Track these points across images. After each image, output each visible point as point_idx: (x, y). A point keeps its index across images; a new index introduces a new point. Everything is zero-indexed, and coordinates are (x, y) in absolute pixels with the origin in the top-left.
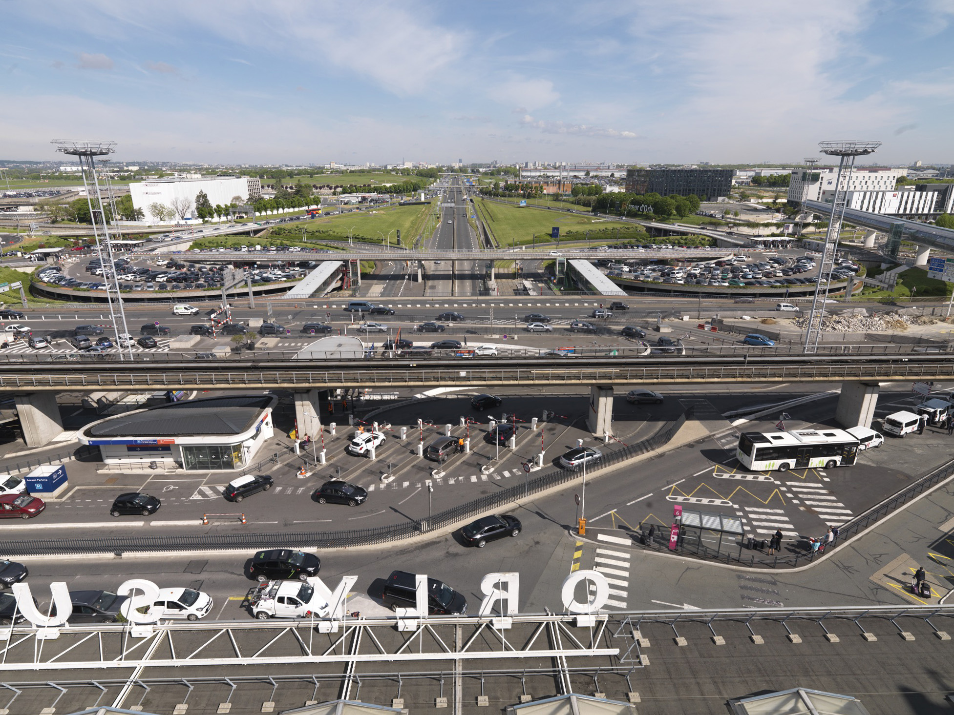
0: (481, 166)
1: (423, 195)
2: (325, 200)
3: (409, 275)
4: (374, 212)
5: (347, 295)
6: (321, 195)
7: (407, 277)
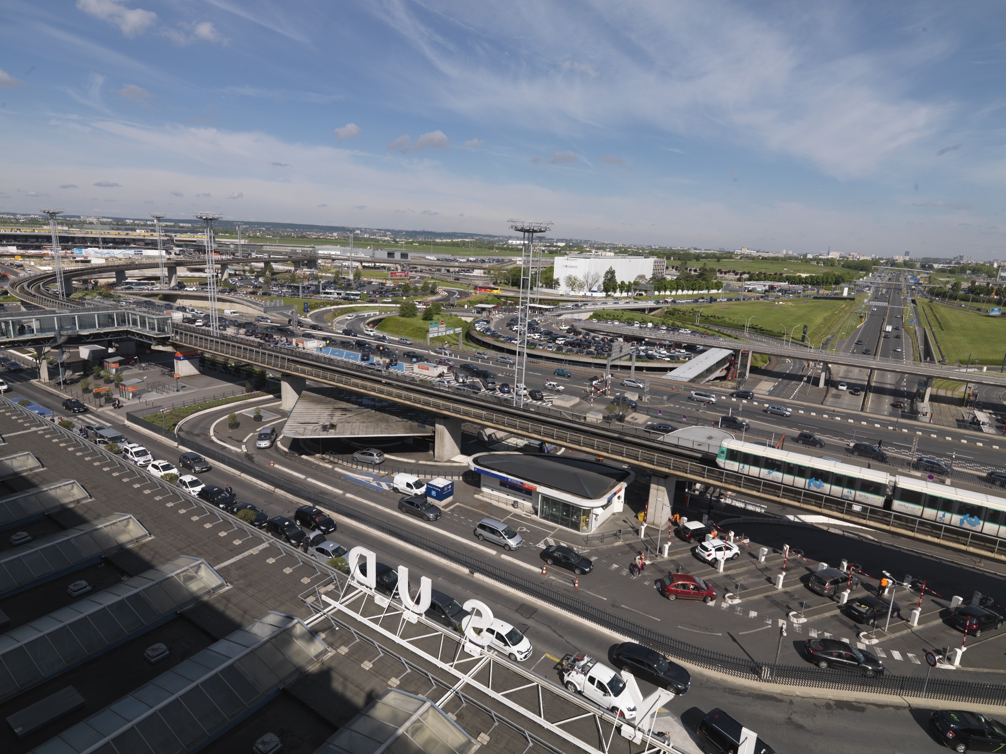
0: (937, 261)
1: (846, 290)
2: (728, 285)
3: (809, 378)
4: (781, 303)
5: (730, 387)
6: (725, 280)
7: (805, 379)
